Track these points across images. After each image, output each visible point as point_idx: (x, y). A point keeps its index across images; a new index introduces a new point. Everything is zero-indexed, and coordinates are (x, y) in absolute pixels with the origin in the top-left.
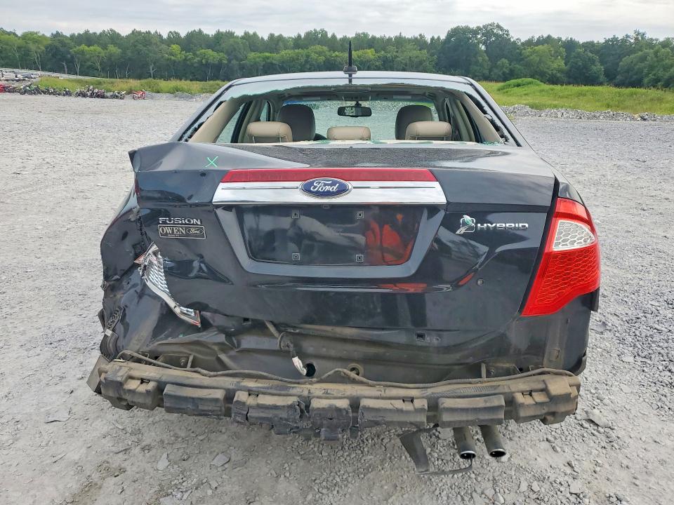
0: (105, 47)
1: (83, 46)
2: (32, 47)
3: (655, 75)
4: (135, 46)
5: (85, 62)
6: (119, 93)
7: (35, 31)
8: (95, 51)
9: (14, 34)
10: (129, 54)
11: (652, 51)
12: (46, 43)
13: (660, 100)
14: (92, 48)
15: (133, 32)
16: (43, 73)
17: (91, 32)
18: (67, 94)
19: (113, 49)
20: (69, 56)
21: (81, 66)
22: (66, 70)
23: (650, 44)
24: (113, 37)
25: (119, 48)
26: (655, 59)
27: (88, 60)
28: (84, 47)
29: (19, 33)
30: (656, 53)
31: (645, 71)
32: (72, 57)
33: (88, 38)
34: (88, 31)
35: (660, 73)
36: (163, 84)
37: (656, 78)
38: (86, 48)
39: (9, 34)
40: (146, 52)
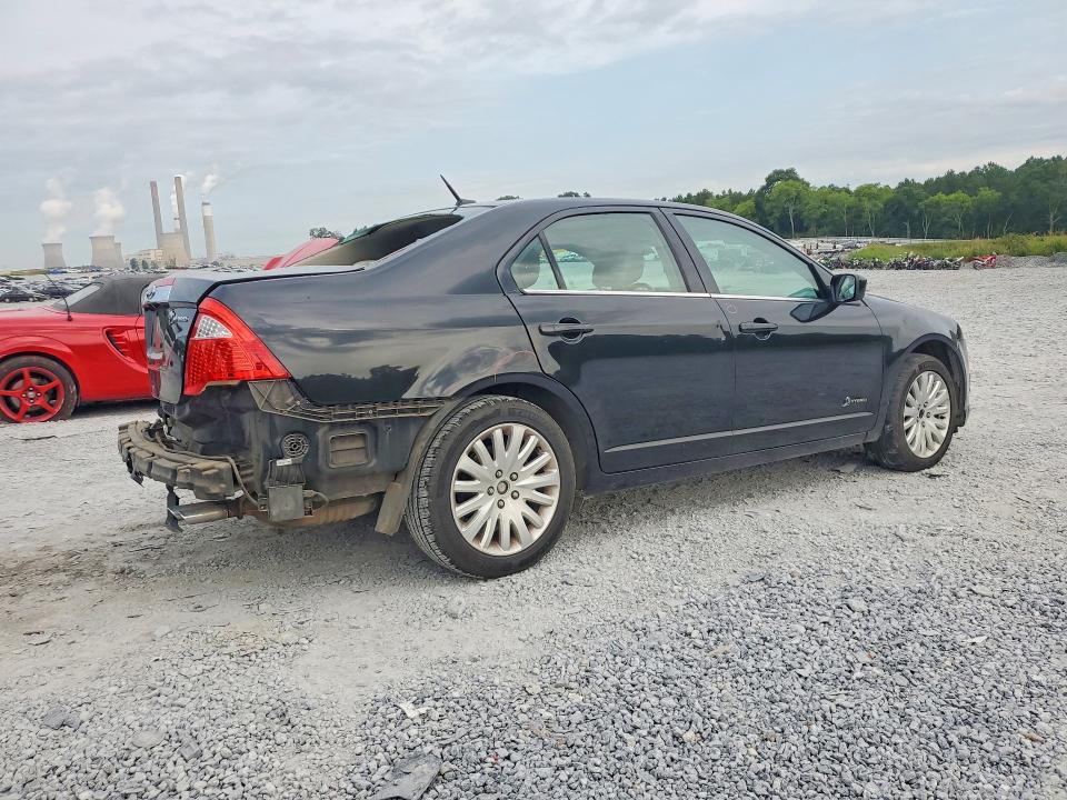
0: (973, 191)
1: (940, 194)
2: (867, 205)
4: (1026, 184)
5: (939, 218)
6: (951, 261)
7: (874, 183)
8: (957, 198)
9: (847, 191)
10: (1013, 197)
12: (885, 197)
14: (952, 196)
15: (1028, 162)
16: (876, 240)
17: (956, 173)
18: (875, 266)
19: (987, 193)
20: (916, 212)
21: (933, 223)
22: (909, 232)
24: (993, 175)
25: (997, 191)
27: (945, 215)
28: (941, 196)
29: (853, 189)
32: (921, 213)
33: (950, 182)
34: (953, 172)
36: (1033, 241)
38: (944, 197)
39: (839, 191)
40: (1047, 190)
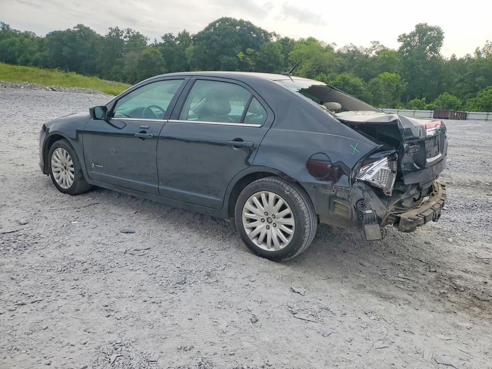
3: (24, 57)
11: (17, 39)
13: (50, 77)
23: (15, 33)
26: (22, 45)
30: (21, 41)
31: (16, 53)
35: (29, 56)
37: (26, 59)
